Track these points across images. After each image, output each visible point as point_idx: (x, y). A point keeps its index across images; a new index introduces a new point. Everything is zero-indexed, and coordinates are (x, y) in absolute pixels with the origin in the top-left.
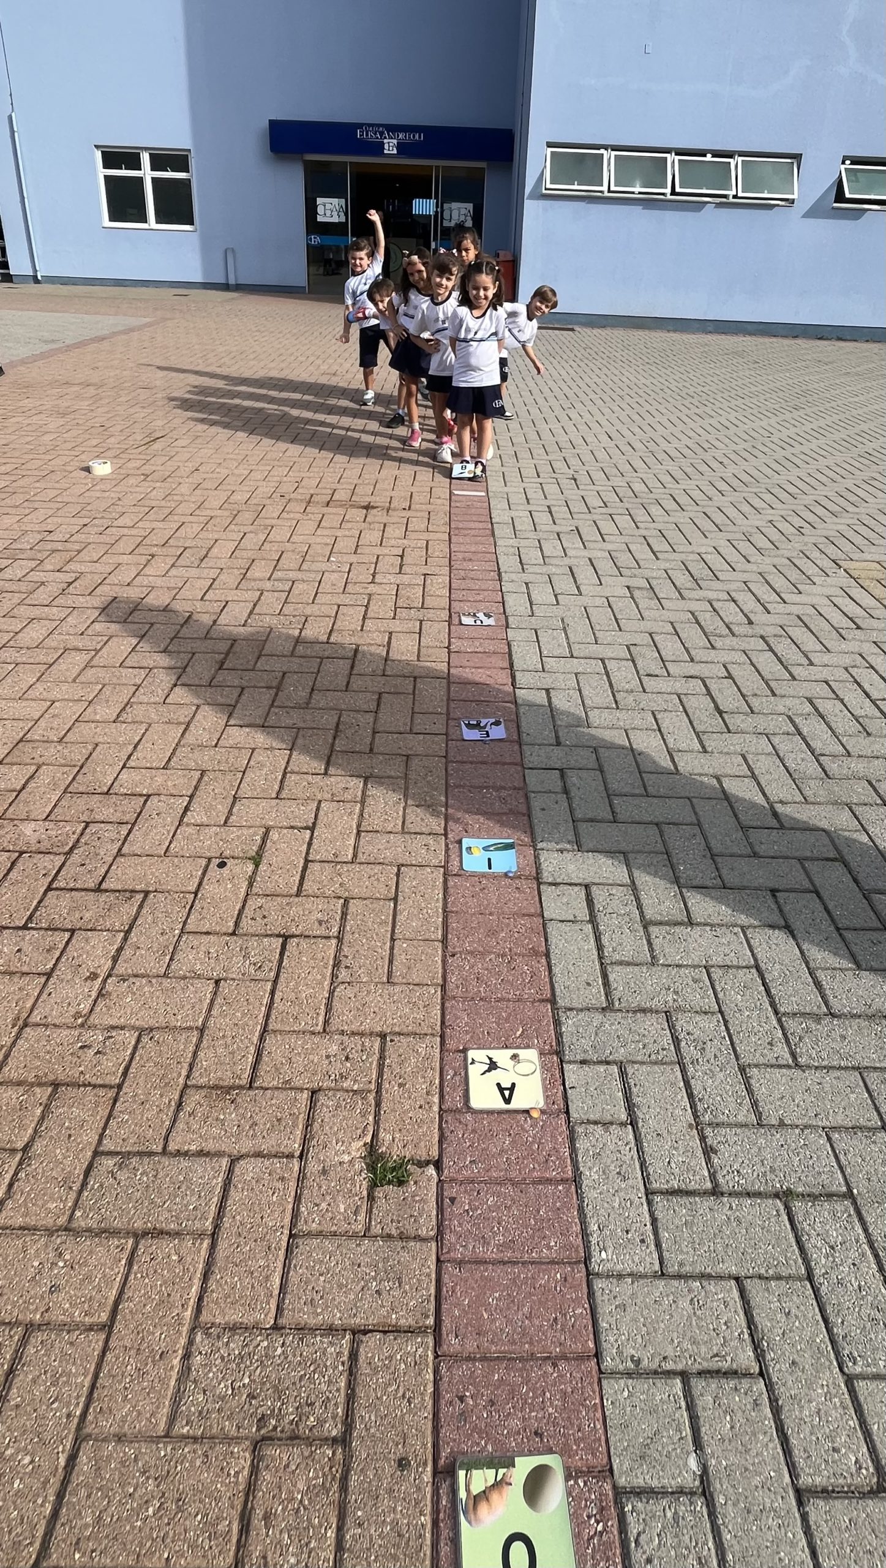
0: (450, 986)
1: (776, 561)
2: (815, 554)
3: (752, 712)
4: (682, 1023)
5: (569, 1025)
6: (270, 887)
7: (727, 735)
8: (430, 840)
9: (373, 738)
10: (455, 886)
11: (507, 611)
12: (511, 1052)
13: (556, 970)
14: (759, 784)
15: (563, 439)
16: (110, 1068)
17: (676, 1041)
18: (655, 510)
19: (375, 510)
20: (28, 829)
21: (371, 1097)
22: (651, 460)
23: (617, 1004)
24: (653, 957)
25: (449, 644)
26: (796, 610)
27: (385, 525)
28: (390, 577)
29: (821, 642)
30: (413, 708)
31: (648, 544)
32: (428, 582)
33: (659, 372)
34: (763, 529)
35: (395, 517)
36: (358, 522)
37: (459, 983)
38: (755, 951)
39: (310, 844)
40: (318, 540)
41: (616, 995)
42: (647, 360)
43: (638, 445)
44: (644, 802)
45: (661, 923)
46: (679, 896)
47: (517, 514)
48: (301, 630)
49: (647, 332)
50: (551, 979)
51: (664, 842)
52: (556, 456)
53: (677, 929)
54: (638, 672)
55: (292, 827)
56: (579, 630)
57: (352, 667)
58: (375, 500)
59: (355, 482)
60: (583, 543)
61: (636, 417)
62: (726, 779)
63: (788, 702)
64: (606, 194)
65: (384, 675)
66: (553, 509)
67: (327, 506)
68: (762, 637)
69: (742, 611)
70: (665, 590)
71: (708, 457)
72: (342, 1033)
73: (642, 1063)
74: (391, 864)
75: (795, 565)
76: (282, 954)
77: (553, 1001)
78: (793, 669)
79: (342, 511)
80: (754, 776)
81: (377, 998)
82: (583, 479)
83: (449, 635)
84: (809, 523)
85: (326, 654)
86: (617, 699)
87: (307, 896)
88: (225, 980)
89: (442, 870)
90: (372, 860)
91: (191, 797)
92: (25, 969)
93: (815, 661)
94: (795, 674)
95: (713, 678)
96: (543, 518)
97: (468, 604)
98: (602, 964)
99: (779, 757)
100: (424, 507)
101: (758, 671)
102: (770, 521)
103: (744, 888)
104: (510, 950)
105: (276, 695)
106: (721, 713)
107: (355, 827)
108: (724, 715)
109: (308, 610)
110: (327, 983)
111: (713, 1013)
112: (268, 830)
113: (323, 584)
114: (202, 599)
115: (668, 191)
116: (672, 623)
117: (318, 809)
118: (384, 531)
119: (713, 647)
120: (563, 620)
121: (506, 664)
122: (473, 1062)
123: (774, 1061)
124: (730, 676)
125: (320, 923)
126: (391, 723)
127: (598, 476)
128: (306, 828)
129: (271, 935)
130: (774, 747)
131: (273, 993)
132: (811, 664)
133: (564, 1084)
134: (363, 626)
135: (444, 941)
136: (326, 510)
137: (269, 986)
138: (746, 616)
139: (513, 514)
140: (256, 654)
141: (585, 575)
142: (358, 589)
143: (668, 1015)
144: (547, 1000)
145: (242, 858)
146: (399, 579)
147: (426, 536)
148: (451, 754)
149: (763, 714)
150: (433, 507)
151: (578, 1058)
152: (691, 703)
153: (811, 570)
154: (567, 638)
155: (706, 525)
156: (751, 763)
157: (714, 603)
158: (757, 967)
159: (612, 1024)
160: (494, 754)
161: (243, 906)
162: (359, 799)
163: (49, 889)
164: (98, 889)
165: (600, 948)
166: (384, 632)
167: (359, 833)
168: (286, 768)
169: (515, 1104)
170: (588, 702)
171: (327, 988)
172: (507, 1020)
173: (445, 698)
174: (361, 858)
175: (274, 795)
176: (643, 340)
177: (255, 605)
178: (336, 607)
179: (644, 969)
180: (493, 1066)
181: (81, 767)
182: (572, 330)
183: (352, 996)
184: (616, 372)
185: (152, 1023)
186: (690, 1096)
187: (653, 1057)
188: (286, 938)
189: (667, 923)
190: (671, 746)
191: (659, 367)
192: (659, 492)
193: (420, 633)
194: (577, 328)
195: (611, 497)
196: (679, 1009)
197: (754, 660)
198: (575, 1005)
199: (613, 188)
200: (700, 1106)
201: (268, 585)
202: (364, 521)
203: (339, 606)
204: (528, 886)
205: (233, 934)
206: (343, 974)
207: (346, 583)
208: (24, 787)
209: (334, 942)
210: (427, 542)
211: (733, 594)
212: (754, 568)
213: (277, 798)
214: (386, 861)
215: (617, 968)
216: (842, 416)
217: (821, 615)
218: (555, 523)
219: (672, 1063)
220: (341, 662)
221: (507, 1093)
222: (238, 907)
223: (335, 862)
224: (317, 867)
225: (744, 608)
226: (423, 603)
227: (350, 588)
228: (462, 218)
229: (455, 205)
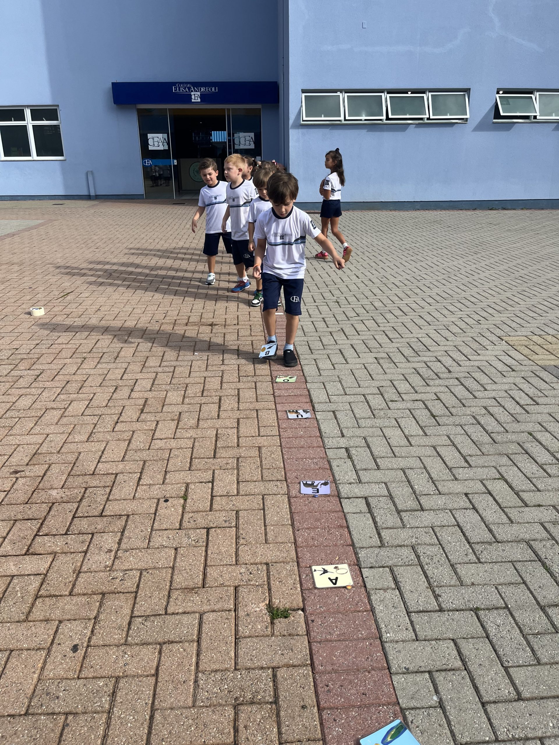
0: (299, 542)
1: (465, 339)
2: (488, 334)
3: (452, 415)
4: (421, 549)
5: (362, 554)
6: (195, 509)
7: (438, 427)
8: (278, 483)
9: (238, 440)
10: (295, 503)
11: (306, 374)
12: (334, 566)
13: (353, 533)
14: (457, 448)
15: (328, 279)
16: (130, 585)
17: (418, 557)
18: (389, 316)
19: (217, 326)
20: (54, 493)
21: (266, 587)
22: (385, 289)
23: (386, 544)
24: (403, 525)
25: (274, 393)
26: (476, 364)
27: (225, 333)
28: (233, 361)
29: (491, 379)
30: (258, 425)
31: (386, 335)
33: (386, 236)
34: (456, 323)
35: (230, 329)
36: (207, 333)
37: (303, 541)
38: (457, 519)
39: (212, 489)
40: (185, 344)
41: (385, 541)
42: (378, 229)
43: (375, 280)
44: (394, 460)
45: (407, 511)
46: (416, 499)
47: (304, 323)
48: (185, 391)
49: (376, 212)
50: (351, 537)
51: (406, 477)
52: (324, 290)
53: (416, 513)
54: (385, 400)
55: (201, 482)
56: (349, 381)
57: (219, 408)
58: (215, 321)
59: (201, 311)
60: (347, 337)
61: (373, 264)
62: (439, 447)
63: (473, 409)
64: (343, 122)
65: (238, 410)
66: (326, 319)
67: (187, 325)
68: (457, 379)
69: (444, 366)
70: (398, 358)
71: (420, 284)
72: (246, 564)
73: (401, 566)
74: (259, 494)
75: (476, 341)
76: (208, 535)
77: (353, 545)
78: (475, 393)
79: (196, 328)
80: (454, 445)
81: (261, 550)
82: (343, 301)
83: (273, 388)
84: (484, 318)
85: (203, 402)
86: (375, 414)
87: (216, 511)
88: (180, 547)
89: (287, 496)
90: (248, 493)
91: (141, 473)
92: (72, 550)
93: (488, 388)
94: (476, 395)
95: (428, 400)
96: (321, 325)
97: (282, 372)
98: (377, 529)
99: (468, 435)
100: (247, 323)
101: (455, 395)
102: (460, 318)
103: (450, 494)
104: (328, 526)
105: (178, 423)
106: (434, 417)
107: (235, 480)
108: (436, 418)
109: (187, 381)
110: (234, 546)
111: (436, 545)
112: (187, 485)
113: (193, 367)
114: (121, 379)
115: (384, 117)
116: (403, 375)
117: (214, 473)
118: (225, 336)
119: (428, 385)
120: (338, 377)
121: (308, 400)
122: (315, 571)
123: (468, 561)
124: (439, 399)
125: (225, 521)
126: (247, 432)
127: (352, 299)
128: (209, 482)
129: (200, 528)
130: (465, 431)
131: (206, 551)
132: (486, 390)
133: (362, 576)
134: (221, 387)
135: (293, 525)
136: (186, 328)
137: (204, 549)
138: (447, 368)
140: (162, 404)
141: (349, 353)
143: (413, 548)
144: (350, 545)
145: (177, 497)
146: (240, 361)
147: (250, 338)
148: (283, 444)
149: (458, 416)
150: (252, 322)
151: (369, 566)
152: (417, 413)
153: (485, 342)
154: (342, 386)
155: (420, 322)
156: (452, 439)
157: (428, 363)
158: (459, 526)
159: (383, 552)
160: (307, 443)
161: (182, 517)
162: (235, 467)
163: (74, 517)
164: (101, 515)
165: (375, 523)
166: (235, 389)
167: (238, 482)
168: (191, 456)
169: (339, 584)
170: (357, 416)
171: (235, 547)
172: (330, 554)
173: (276, 419)
174: (241, 492)
175: (187, 469)
176: (375, 217)
177: (154, 380)
178: (203, 378)
179: (399, 530)
180: (325, 571)
181: (75, 464)
183: (248, 549)
185: (146, 566)
186: (427, 577)
187: (407, 563)
188: (208, 529)
189: (410, 511)
190: (407, 433)
191: (386, 233)
192: (390, 306)
193: (256, 388)
195: (361, 311)
196: (419, 544)
197: (452, 390)
198: (365, 545)
199: (347, 118)
200: (431, 580)
201: (160, 369)
202: (211, 333)
203: (206, 376)
204: (334, 500)
205: (180, 529)
206: (242, 541)
207: (207, 366)
208: (44, 475)
209: (234, 529)
210: (252, 341)
211: (439, 358)
212: (451, 343)
213: (189, 470)
214: (256, 494)
215: (385, 530)
216: (505, 256)
217: (491, 365)
218: (328, 327)
219: (416, 565)
220: (212, 405)
221: (334, 581)
222: (180, 518)
223: (228, 496)
224: (218, 498)
225: (445, 364)
226: (255, 373)
227: (210, 368)
228: (247, 143)
229: (242, 134)
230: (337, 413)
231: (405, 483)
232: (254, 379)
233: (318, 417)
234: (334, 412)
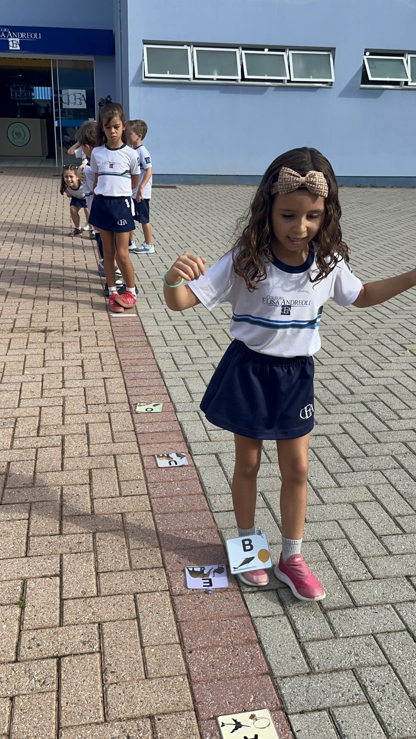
0: (193, 674)
1: (361, 348)
2: (387, 342)
3: (367, 456)
4: (365, 675)
5: (286, 689)
6: (37, 623)
7: (353, 474)
8: (154, 572)
9: (92, 504)
10: (181, 603)
11: (174, 400)
12: (249, 714)
13: (268, 651)
14: (382, 505)
17: (364, 688)
19: (53, 333)
23: (317, 668)
24: (335, 634)
25: (135, 429)
26: (382, 381)
27: (63, 344)
28: (77, 382)
29: (404, 403)
30: (118, 478)
32: (108, 384)
34: (347, 327)
35: (69, 337)
36: (40, 343)
37: (200, 671)
38: (405, 619)
39: (61, 587)
40: (11, 359)
41: (314, 663)
45: (335, 609)
46: (344, 589)
47: (164, 329)
48: (14, 429)
50: (266, 658)
51: (325, 553)
53: (348, 611)
55: (44, 577)
57: (63, 453)
58: (49, 325)
59: (31, 312)
60: (219, 347)
62: (359, 504)
63: (391, 446)
64: (192, 81)
65: (89, 456)
66: (191, 323)
67: (12, 332)
68: (363, 403)
69: (344, 385)
72: (120, 720)
73: (343, 706)
74: (128, 593)
75: (375, 350)
76: (59, 670)
77: (270, 673)
78: (388, 423)
79: (25, 335)
80: (377, 500)
81: (140, 691)
83: (133, 421)
84: (378, 320)
85: (39, 445)
86: (270, 456)
87: (69, 625)
88: (18, 696)
89: (168, 593)
90: (113, 592)
93: (403, 416)
94: (391, 426)
95: (334, 434)
96: (185, 331)
97: (142, 397)
98: (300, 643)
99: (392, 485)
100: (91, 328)
101: (365, 427)
102: (351, 320)
103: (388, 577)
104: (232, 642)
106: (345, 458)
107: (93, 570)
108: (348, 460)
109: (16, 413)
110: (99, 687)
111: (385, 665)
112: (25, 581)
113: (23, 393)
117: (61, 560)
118: (63, 348)
119: (330, 413)
121: (181, 439)
122: (223, 725)
124: (346, 432)
125: (84, 643)
126: (103, 490)
128: (56, 576)
129: (47, 658)
130: (387, 478)
131: (58, 700)
132: (401, 418)
133: (292, 730)
134: (63, 421)
135: (181, 643)
136: (11, 335)
137: (54, 695)
138: (347, 388)
139: (161, 328)
142: (52, 393)
143: (354, 671)
144: (267, 674)
145: (9, 604)
146: (85, 383)
147: (97, 349)
148: (155, 508)
149: (375, 456)
150: (98, 327)
151: (298, 710)
152: (323, 453)
153: (387, 353)
156: (373, 491)
157: (324, 382)
158: (408, 630)
159: (315, 683)
160: (187, 504)
161: (19, 640)
162: (91, 549)
165: (296, 632)
166: (82, 423)
167: (97, 574)
168: (28, 533)
171: (101, 690)
172: (241, 692)
173: (141, 468)
174: (104, 592)
175: (23, 555)
176: (230, 193)
178: (38, 409)
179: (331, 642)
180: (238, 725)
182: (174, 187)
183: (121, 692)
184: (215, 218)
186: (382, 723)
187: (351, 701)
188: (59, 658)
189: (339, 608)
190: (315, 485)
193: (110, 422)
194: (177, 186)
196: (361, 665)
197: (360, 419)
198: (287, 674)
199: (197, 76)
200: (389, 729)
202: (45, 342)
203: (41, 408)
205: (16, 661)
206: (110, 678)
207: (42, 390)
209: (98, 655)
210: (100, 354)
211: (336, 374)
212: (347, 354)
213: (26, 556)
214: (124, 592)
215: (311, 644)
216: (385, 242)
217: (400, 383)
218: (194, 333)
219: (364, 703)
220: (53, 449)
222: (15, 640)
223: (84, 597)
224: (71, 603)
225: (345, 383)
226: (107, 400)
227: (46, 393)
228: (78, 101)
229: (71, 91)
230: (221, 456)
231: (325, 564)
232: (107, 408)
233: (198, 464)
234: (216, 455)
